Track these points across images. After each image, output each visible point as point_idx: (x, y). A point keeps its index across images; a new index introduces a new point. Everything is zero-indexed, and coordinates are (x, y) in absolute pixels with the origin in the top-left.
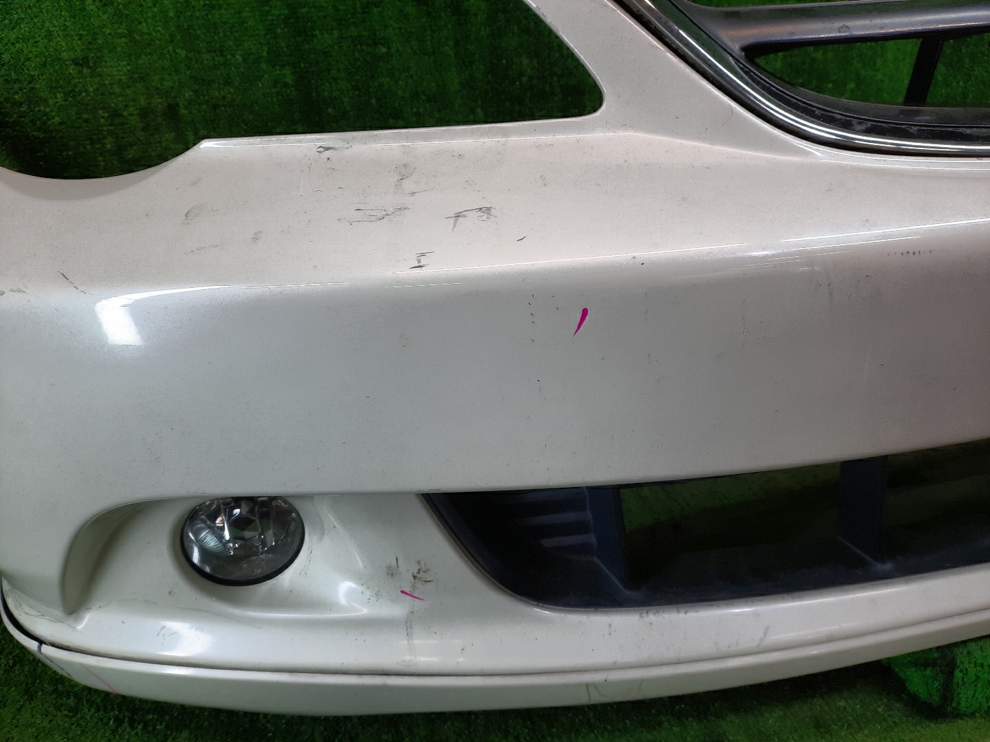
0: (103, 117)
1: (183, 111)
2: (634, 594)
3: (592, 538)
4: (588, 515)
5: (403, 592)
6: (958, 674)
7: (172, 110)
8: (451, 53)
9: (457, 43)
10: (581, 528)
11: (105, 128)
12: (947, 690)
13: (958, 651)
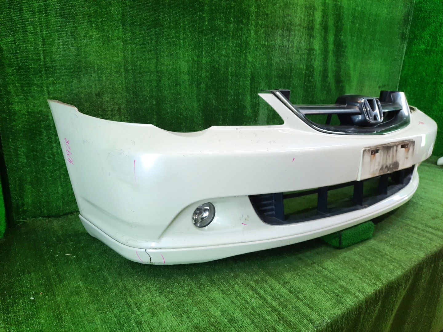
0: (100, 111)
1: (122, 110)
2: (284, 222)
3: (274, 212)
4: (274, 207)
5: (242, 224)
6: (342, 237)
7: (119, 109)
8: (195, 98)
9: (197, 96)
10: (272, 210)
11: (100, 114)
12: (340, 243)
13: (342, 233)
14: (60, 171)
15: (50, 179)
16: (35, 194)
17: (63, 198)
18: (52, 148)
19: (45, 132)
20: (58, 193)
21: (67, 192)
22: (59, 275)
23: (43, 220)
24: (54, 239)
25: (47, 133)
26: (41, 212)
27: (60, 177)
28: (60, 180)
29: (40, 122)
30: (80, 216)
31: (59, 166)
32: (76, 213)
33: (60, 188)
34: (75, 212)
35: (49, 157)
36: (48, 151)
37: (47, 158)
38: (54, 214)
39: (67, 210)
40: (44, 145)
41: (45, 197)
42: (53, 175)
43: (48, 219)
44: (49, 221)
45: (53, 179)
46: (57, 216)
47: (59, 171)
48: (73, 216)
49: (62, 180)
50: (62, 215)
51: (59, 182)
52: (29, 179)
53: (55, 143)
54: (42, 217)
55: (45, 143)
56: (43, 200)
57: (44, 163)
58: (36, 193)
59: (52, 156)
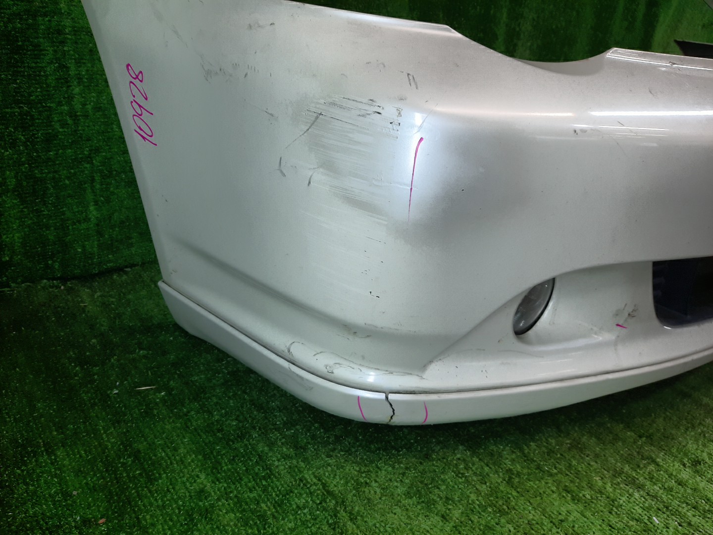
5: (617, 325)
14: (92, 163)
15: (67, 182)
16: (30, 222)
17: (100, 233)
18: (70, 98)
19: (51, 49)
20: (87, 220)
21: (110, 218)
22: (136, 455)
23: (52, 287)
24: (94, 341)
25: (55, 51)
26: (47, 266)
27: (93, 180)
28: (92, 187)
29: (34, 17)
30: (160, 284)
31: (91, 150)
32: (129, 269)
33: (92, 208)
34: (126, 267)
35: (64, 124)
36: (60, 104)
37: (57, 126)
38: (77, 272)
39: (110, 261)
40: (48, 86)
41: (55, 229)
42: (75, 174)
43: (64, 286)
44: (70, 290)
45: (74, 183)
46: (86, 278)
47: (88, 163)
48: (124, 277)
49: (98, 186)
50: (97, 275)
51: (89, 191)
52: (12, 183)
53: (79, 84)
54: (48, 279)
55: (51, 80)
56: (51, 237)
57: (49, 139)
58: (31, 219)
59: (70, 122)
